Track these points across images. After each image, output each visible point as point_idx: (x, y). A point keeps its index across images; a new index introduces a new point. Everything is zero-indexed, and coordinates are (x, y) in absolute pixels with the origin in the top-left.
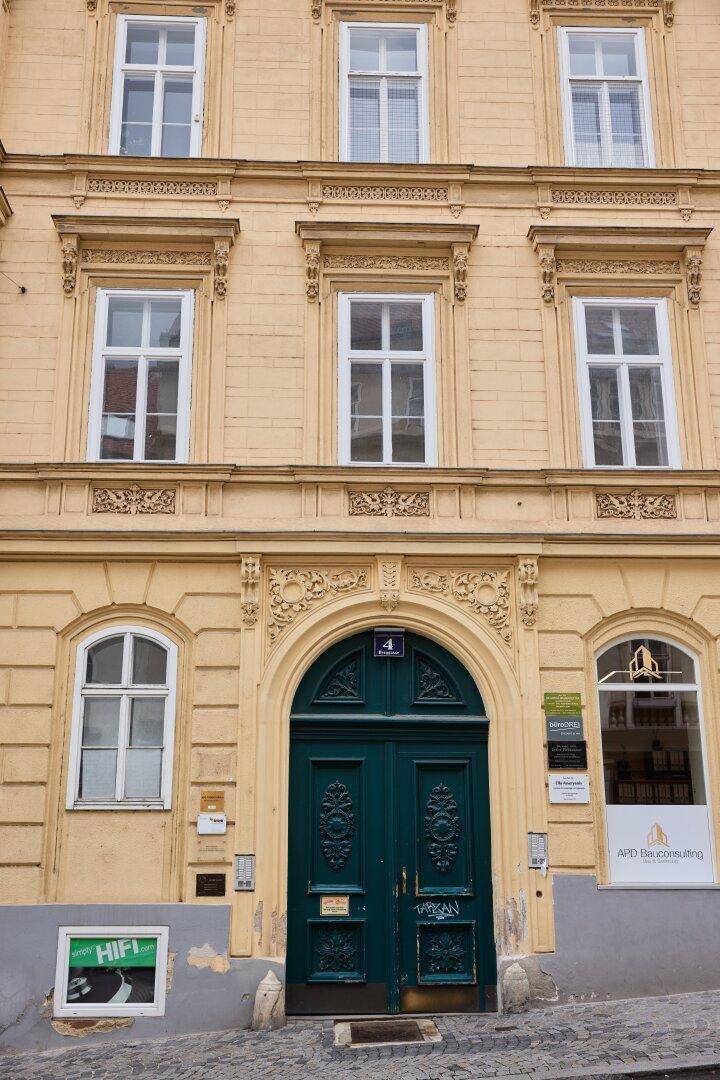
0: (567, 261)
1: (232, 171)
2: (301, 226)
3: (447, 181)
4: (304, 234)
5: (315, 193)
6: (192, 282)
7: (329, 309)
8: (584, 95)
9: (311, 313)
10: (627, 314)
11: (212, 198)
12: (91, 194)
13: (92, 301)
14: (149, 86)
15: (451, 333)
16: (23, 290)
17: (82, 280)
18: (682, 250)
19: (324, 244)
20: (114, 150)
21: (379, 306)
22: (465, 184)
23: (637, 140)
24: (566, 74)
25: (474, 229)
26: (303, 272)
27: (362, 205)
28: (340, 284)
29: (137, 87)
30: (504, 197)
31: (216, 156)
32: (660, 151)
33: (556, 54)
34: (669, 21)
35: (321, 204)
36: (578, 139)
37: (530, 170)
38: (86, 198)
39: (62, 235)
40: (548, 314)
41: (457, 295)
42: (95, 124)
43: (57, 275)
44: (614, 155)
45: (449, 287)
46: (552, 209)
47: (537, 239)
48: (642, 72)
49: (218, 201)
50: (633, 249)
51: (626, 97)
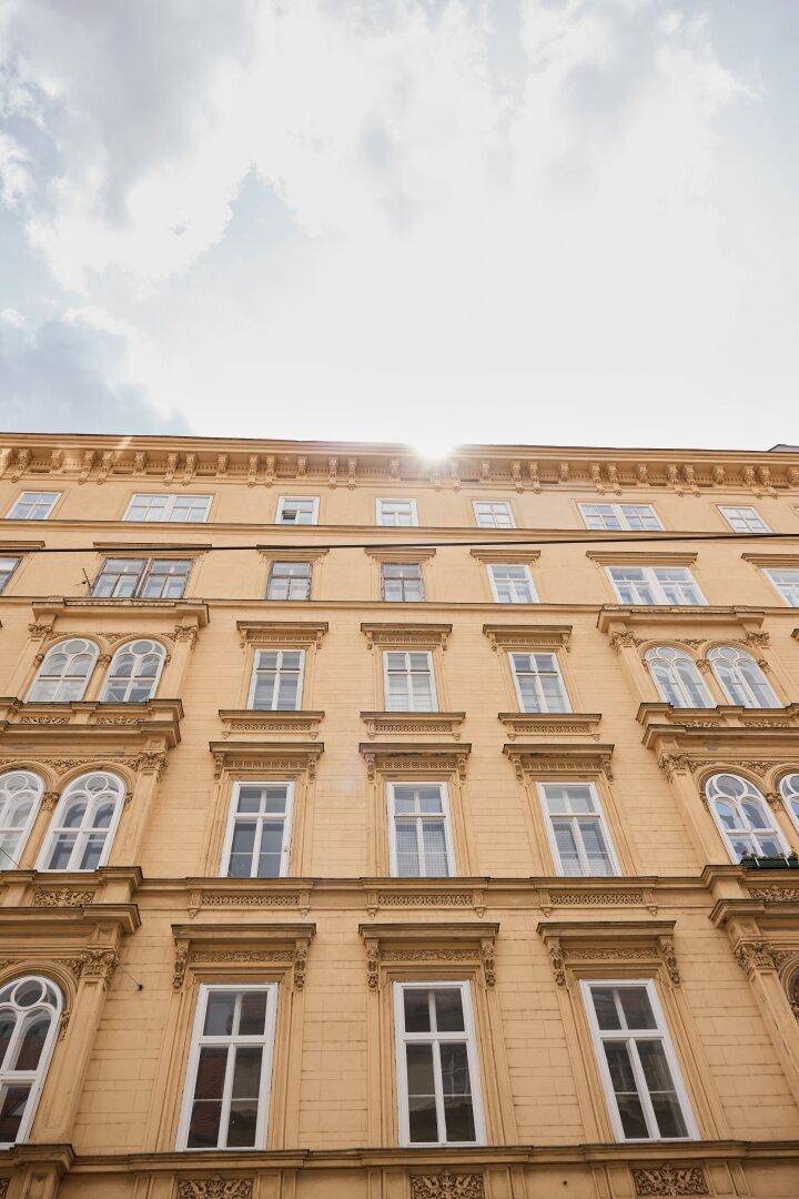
0: (571, 951)
1: (310, 887)
2: (363, 927)
3: (471, 890)
4: (365, 934)
5: (373, 901)
6: (275, 976)
7: (387, 996)
8: (561, 826)
9: (373, 1000)
10: (624, 992)
11: (295, 908)
12: (203, 907)
13: (195, 995)
14: (252, 827)
15: (487, 1015)
16: (141, 987)
17: (189, 977)
18: (656, 938)
19: (381, 941)
20: (224, 873)
21: (426, 992)
22: (485, 891)
23: (605, 857)
24: (547, 813)
25: (496, 927)
26: (365, 965)
27: (408, 910)
28: (396, 975)
29: (244, 829)
30: (515, 901)
31: (298, 876)
32: (623, 863)
33: (538, 799)
34: (610, 777)
35: (377, 910)
36: (563, 856)
37: (532, 880)
38: (199, 910)
39: (177, 941)
40: (562, 994)
41: (488, 981)
42: (211, 856)
43: (169, 972)
44: (590, 868)
45: (481, 974)
46: (552, 909)
47: (545, 934)
48: (599, 810)
49: (299, 910)
50: (619, 938)
51: (591, 827)
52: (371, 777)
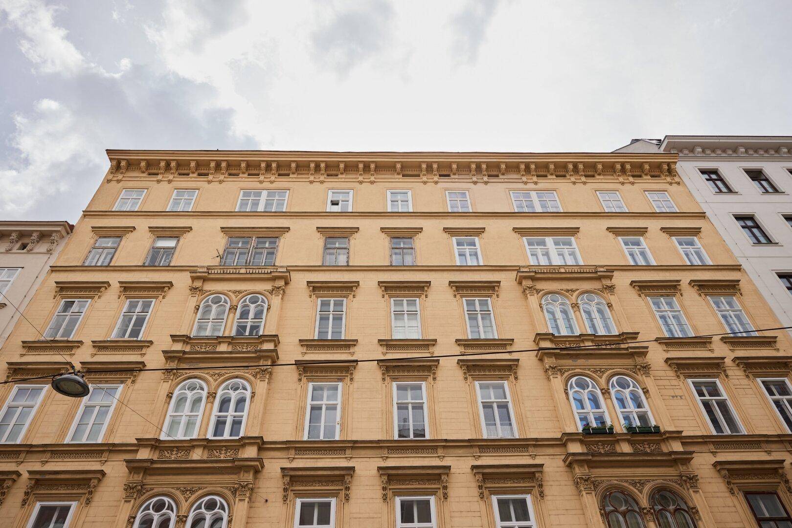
0: (488, 479)
1: (352, 445)
2: (379, 468)
3: (437, 446)
4: (381, 472)
5: (385, 453)
6: (335, 494)
7: (392, 504)
8: (487, 406)
9: (384, 507)
10: (515, 501)
11: (344, 456)
12: (296, 457)
13: (294, 504)
14: (320, 408)
15: (443, 514)
16: (267, 501)
17: (291, 495)
18: (534, 473)
19: (389, 475)
20: (305, 438)
21: (412, 502)
22: (444, 447)
23: (510, 424)
24: (480, 400)
25: (449, 468)
26: (380, 488)
27: (403, 457)
28: (397, 493)
29: (315, 409)
30: (460, 452)
31: (345, 439)
32: (520, 430)
33: (475, 391)
34: (516, 378)
35: (387, 457)
36: (487, 425)
37: (469, 441)
38: (294, 458)
39: (284, 476)
40: (482, 503)
41: (444, 496)
42: (299, 428)
43: (280, 493)
44: (501, 432)
45: (440, 493)
46: (479, 456)
47: (474, 471)
48: (509, 398)
49: (346, 458)
50: (514, 473)
51: (503, 406)
52: (384, 379)
